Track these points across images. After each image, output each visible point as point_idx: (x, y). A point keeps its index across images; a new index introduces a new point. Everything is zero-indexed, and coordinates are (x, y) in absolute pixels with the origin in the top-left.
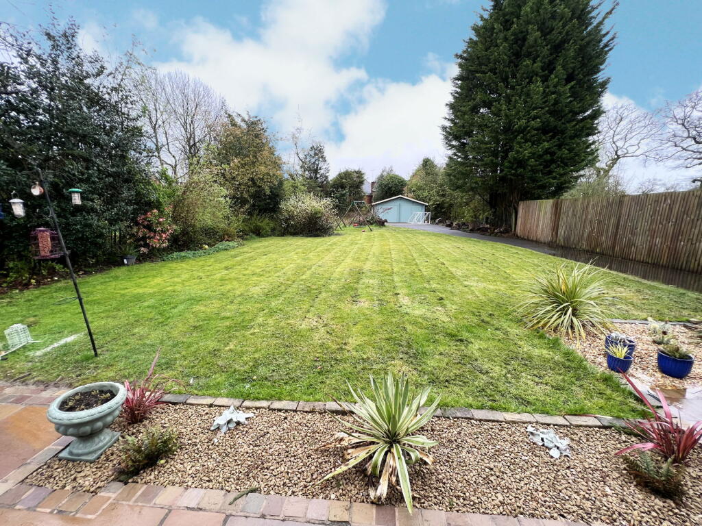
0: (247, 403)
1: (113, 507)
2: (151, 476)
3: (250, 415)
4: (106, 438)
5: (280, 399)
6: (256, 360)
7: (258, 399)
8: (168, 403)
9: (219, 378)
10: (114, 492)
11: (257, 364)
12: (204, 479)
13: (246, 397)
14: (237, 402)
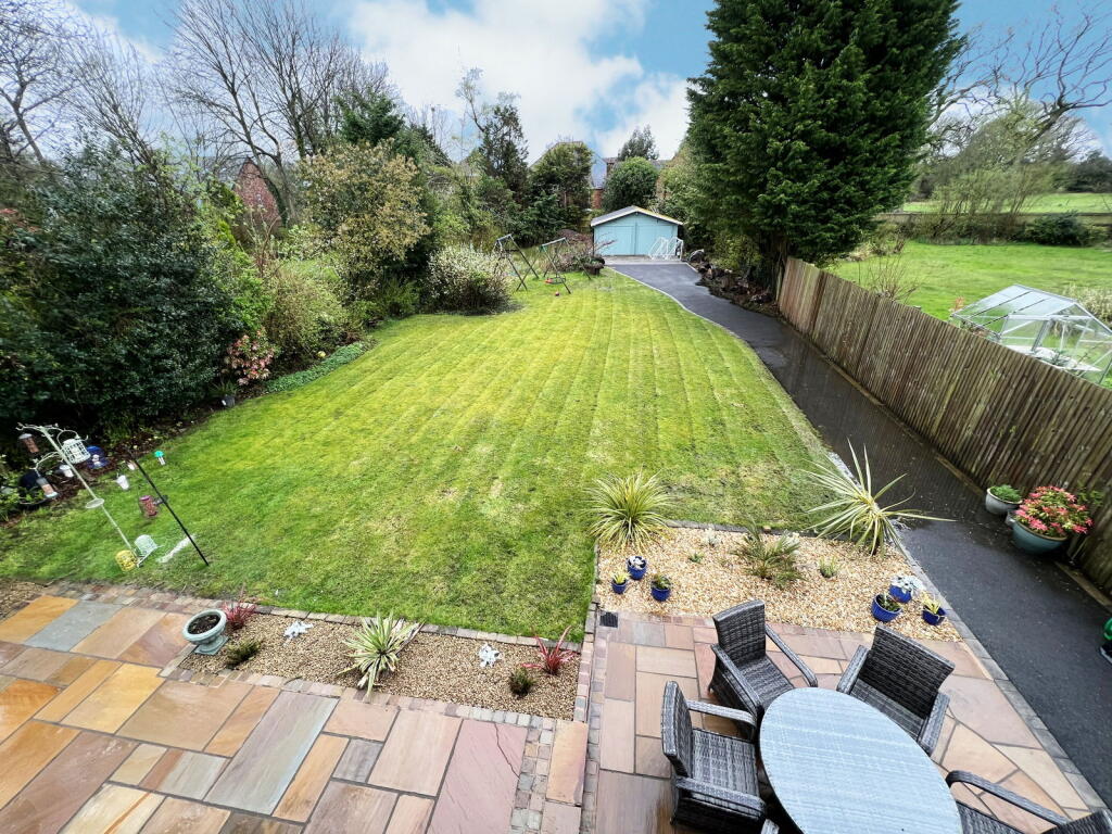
0: (311, 616)
1: (227, 682)
2: (245, 666)
3: (310, 626)
4: (220, 642)
5: (334, 613)
6: (328, 572)
7: (319, 612)
8: (259, 613)
9: (296, 590)
10: (226, 675)
11: (327, 577)
12: (273, 669)
13: (312, 610)
14: (303, 615)
